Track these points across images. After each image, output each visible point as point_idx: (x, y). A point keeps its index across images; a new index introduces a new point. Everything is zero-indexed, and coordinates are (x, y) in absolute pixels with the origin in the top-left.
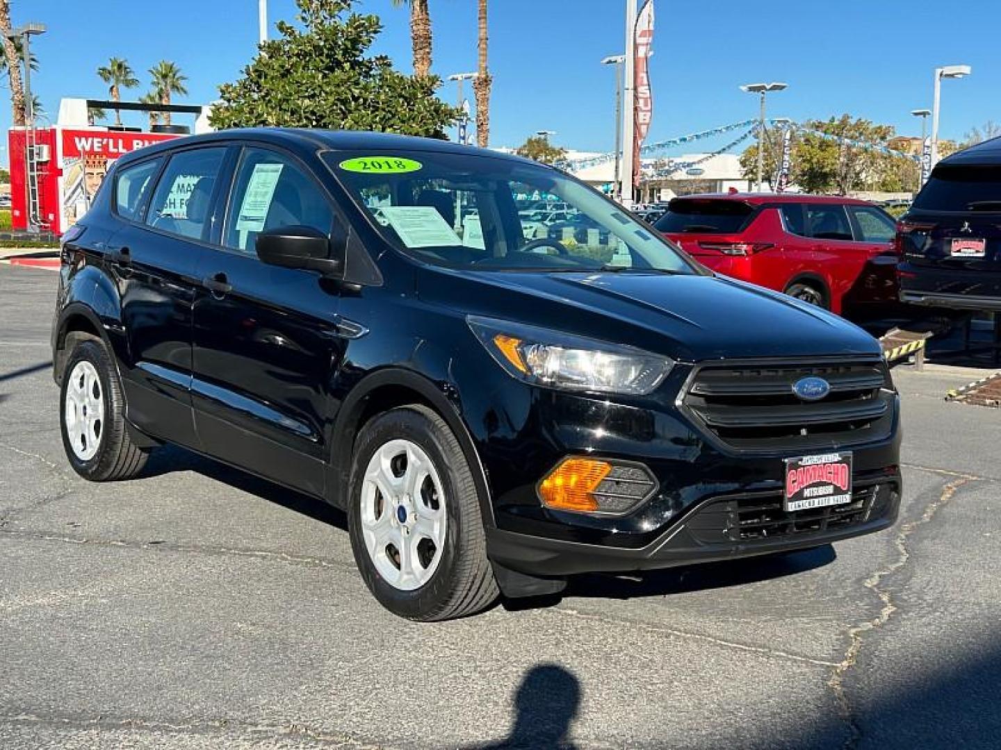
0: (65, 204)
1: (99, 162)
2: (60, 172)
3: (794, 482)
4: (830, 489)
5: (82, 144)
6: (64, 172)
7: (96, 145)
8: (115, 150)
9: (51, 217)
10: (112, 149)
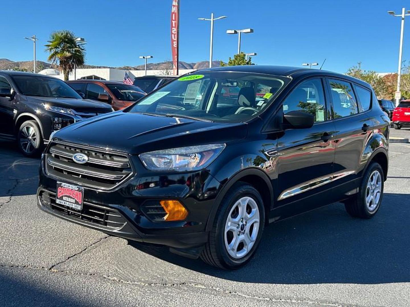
3: (60, 192)
4: (74, 201)
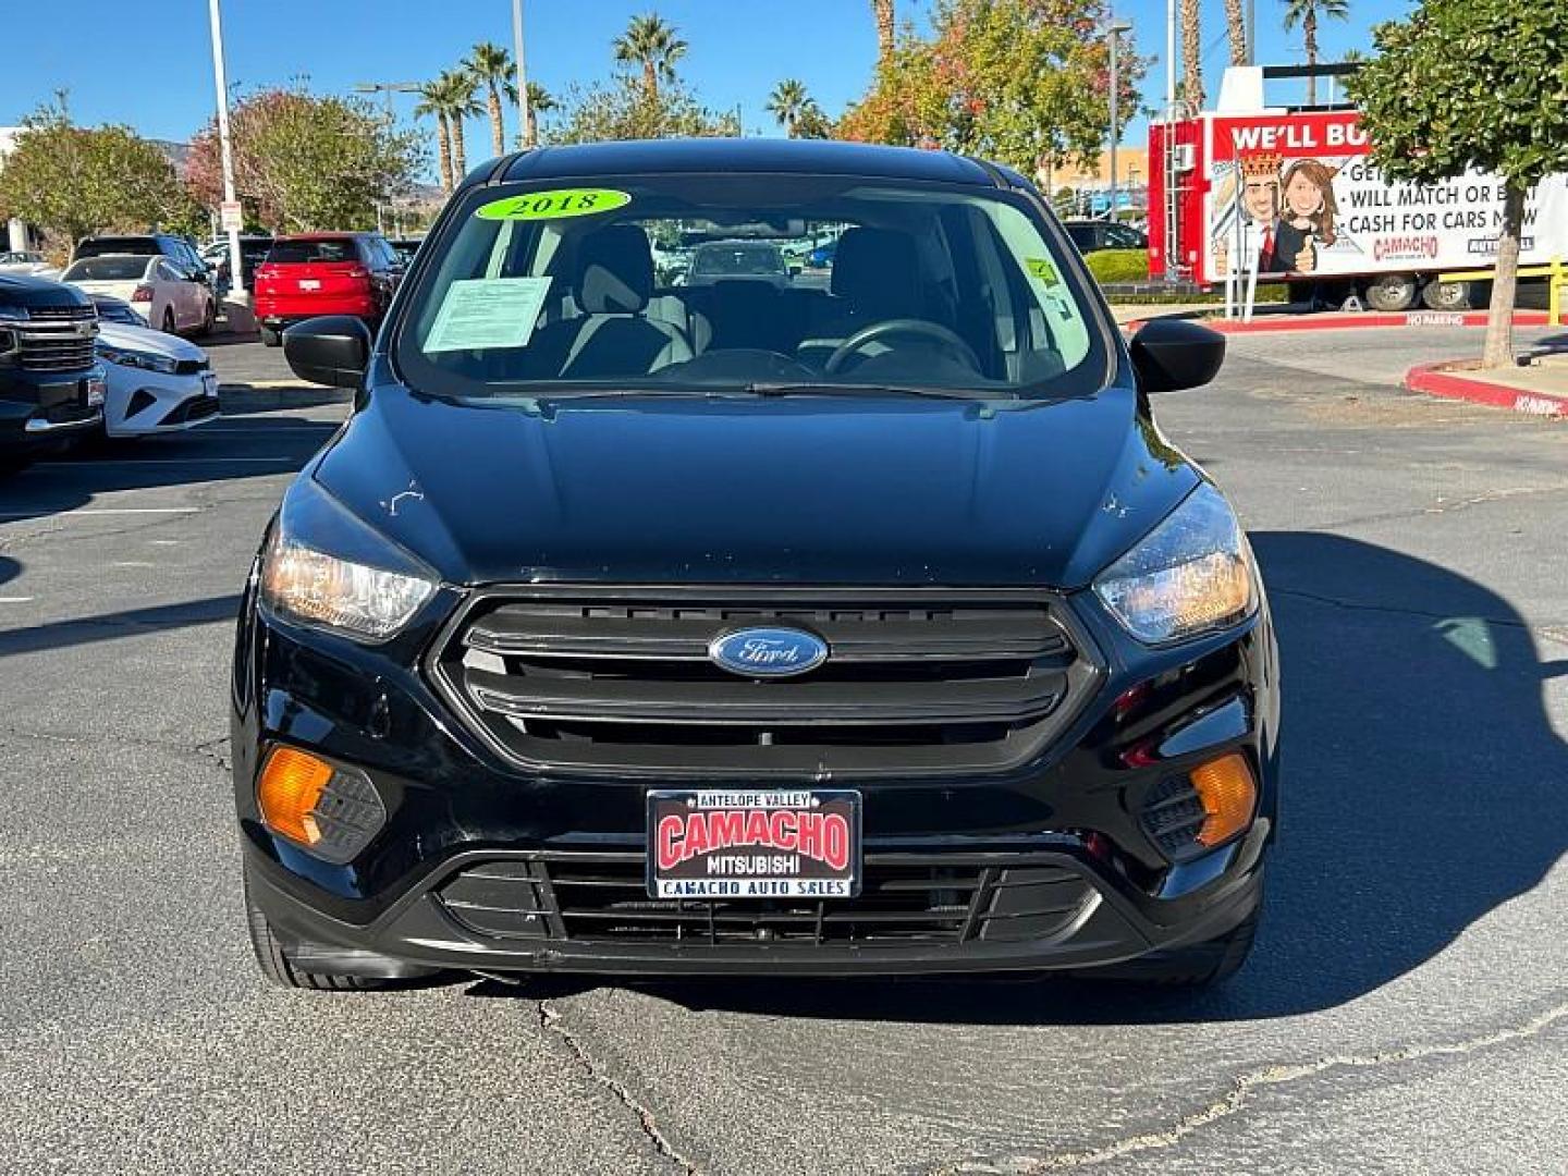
0: (1213, 235)
1: (1270, 166)
2: (1206, 186)
3: (676, 839)
4: (792, 865)
5: (1243, 139)
6: (1214, 185)
7: (1266, 138)
8: (1298, 144)
9: (1193, 256)
10: (1291, 143)
